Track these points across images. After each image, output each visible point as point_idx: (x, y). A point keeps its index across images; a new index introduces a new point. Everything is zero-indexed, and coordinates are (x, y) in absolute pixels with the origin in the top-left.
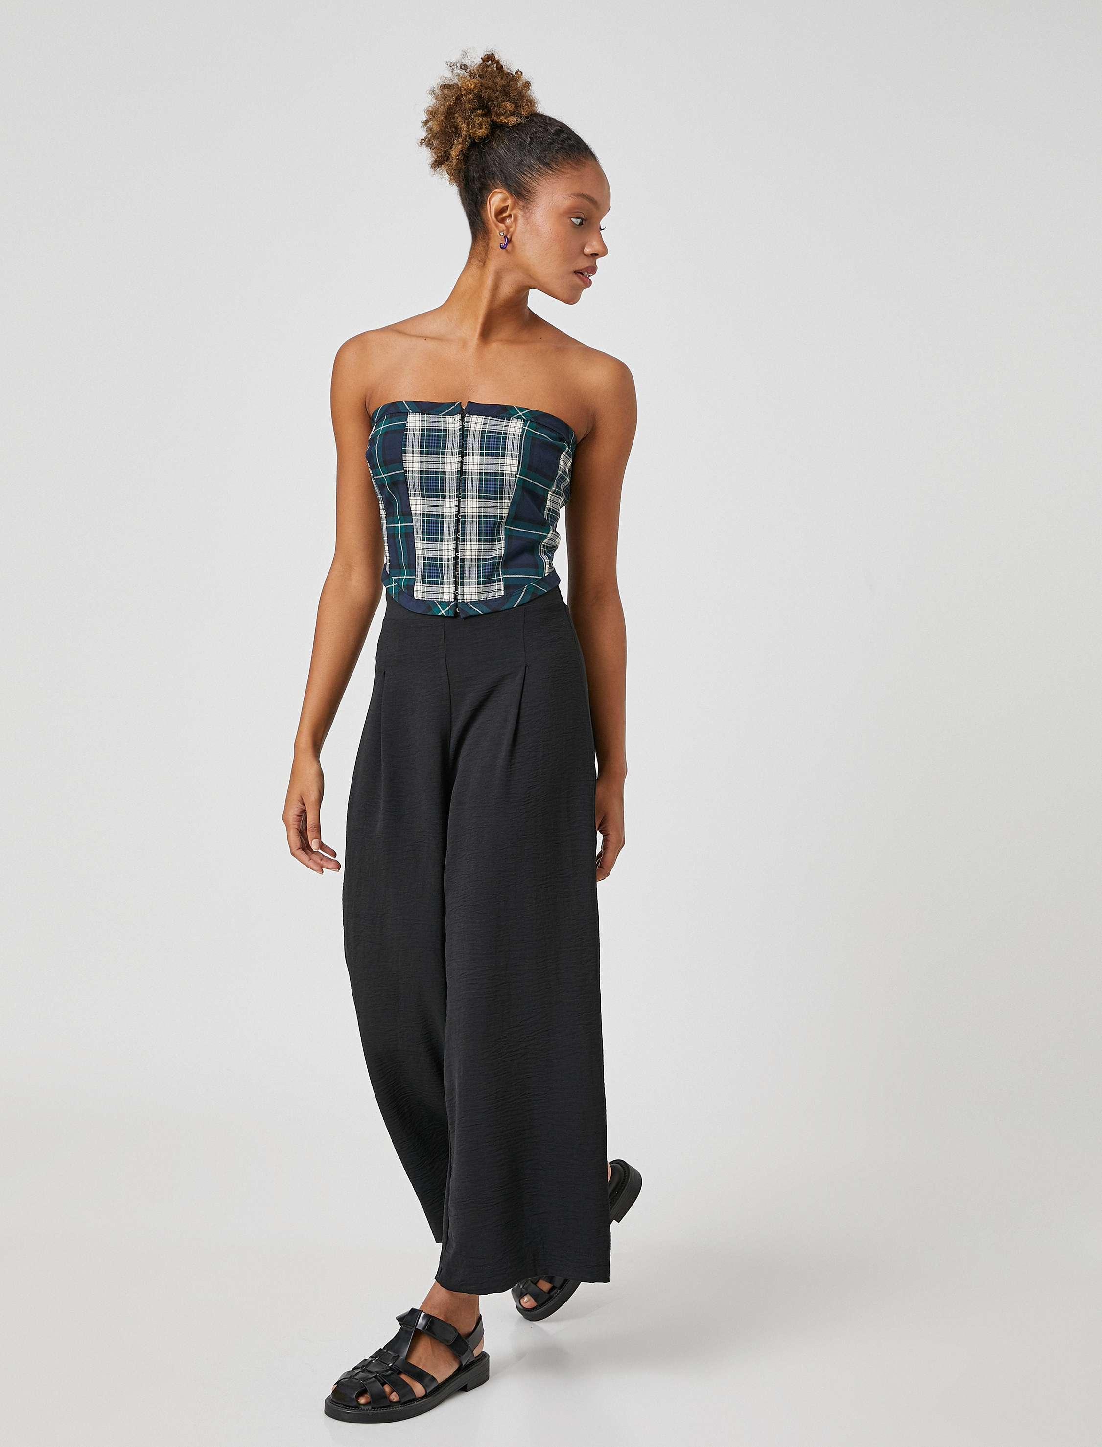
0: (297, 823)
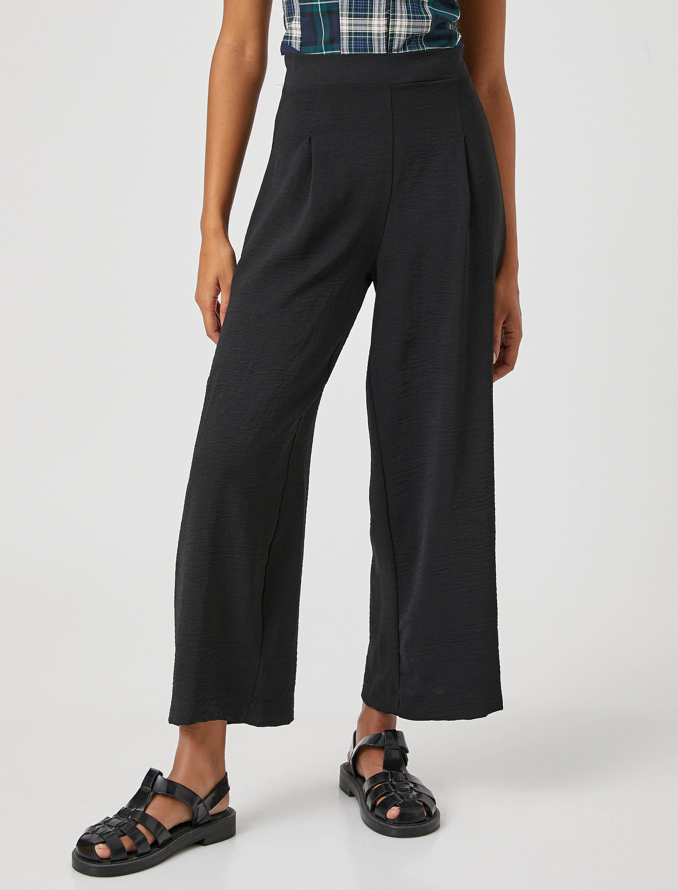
0: (212, 305)
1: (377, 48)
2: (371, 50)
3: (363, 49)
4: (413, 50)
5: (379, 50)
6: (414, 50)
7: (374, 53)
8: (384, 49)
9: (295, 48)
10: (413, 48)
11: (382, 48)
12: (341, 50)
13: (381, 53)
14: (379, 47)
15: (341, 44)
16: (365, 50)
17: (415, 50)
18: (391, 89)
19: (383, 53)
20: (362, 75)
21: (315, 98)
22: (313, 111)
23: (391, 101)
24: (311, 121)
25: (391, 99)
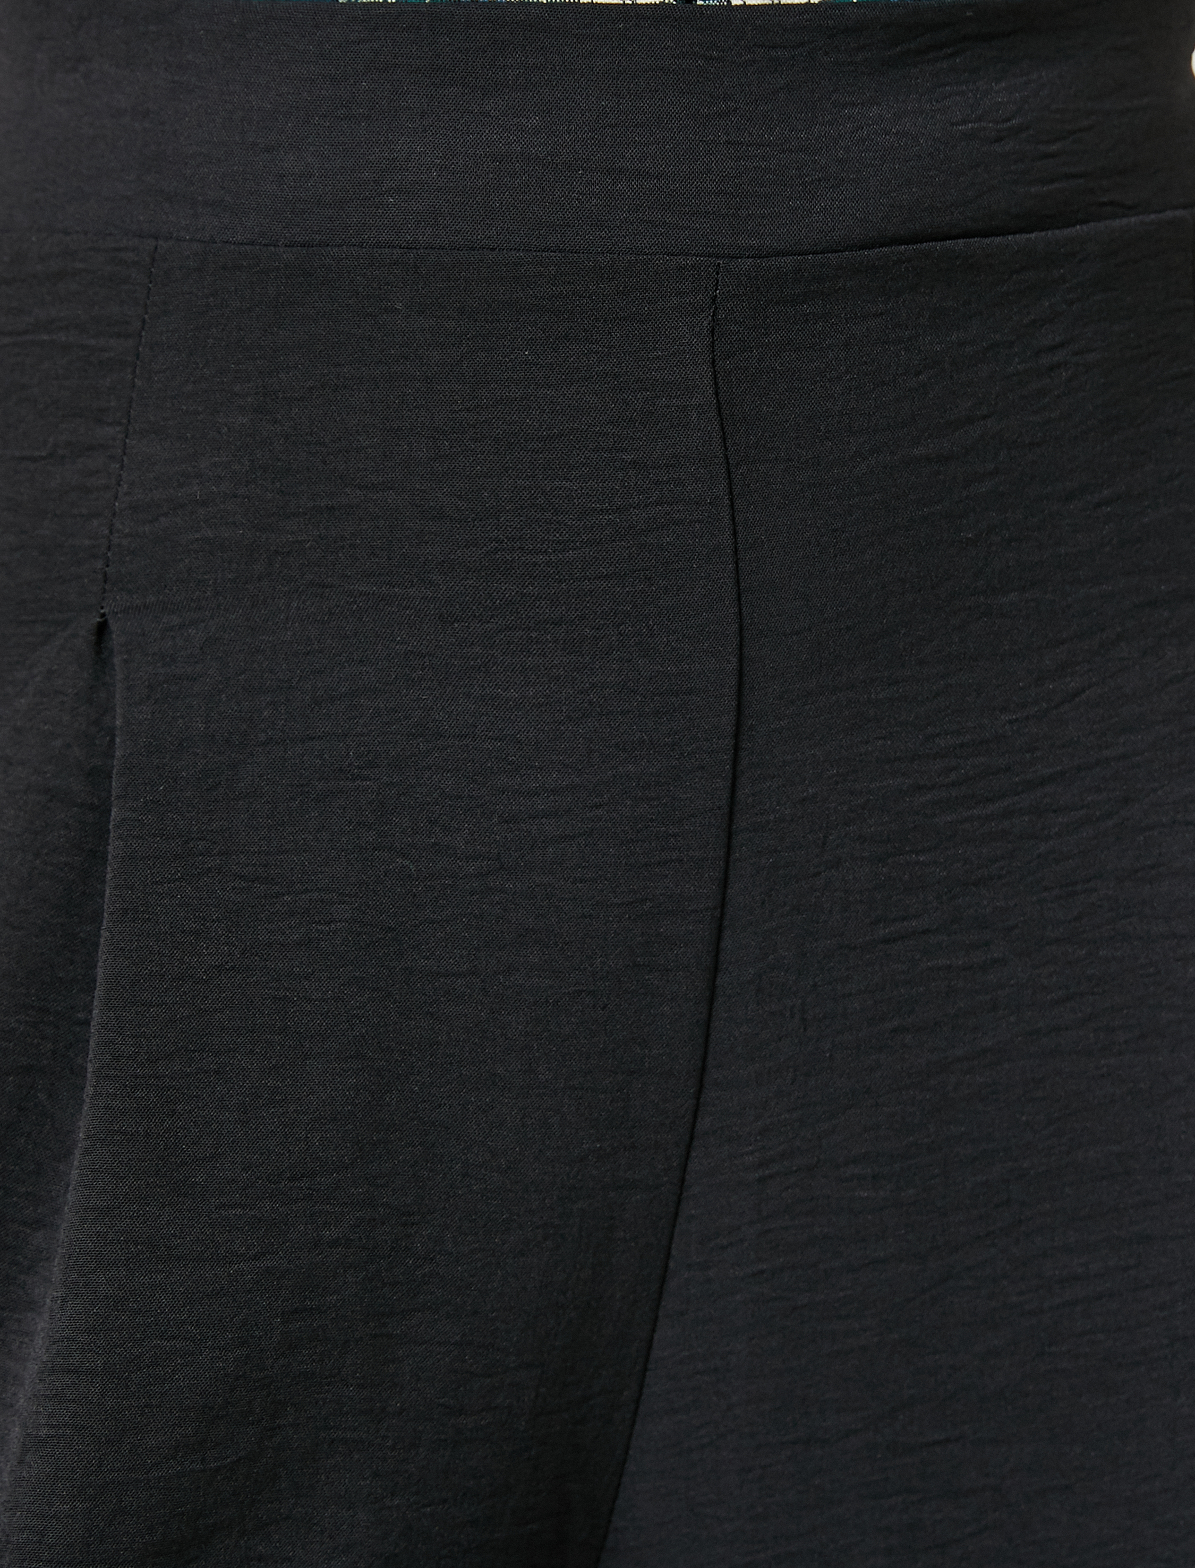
18: (714, 299)
20: (491, 175)
21: (143, 328)
22: (128, 430)
23: (717, 394)
24: (114, 505)
25: (715, 378)
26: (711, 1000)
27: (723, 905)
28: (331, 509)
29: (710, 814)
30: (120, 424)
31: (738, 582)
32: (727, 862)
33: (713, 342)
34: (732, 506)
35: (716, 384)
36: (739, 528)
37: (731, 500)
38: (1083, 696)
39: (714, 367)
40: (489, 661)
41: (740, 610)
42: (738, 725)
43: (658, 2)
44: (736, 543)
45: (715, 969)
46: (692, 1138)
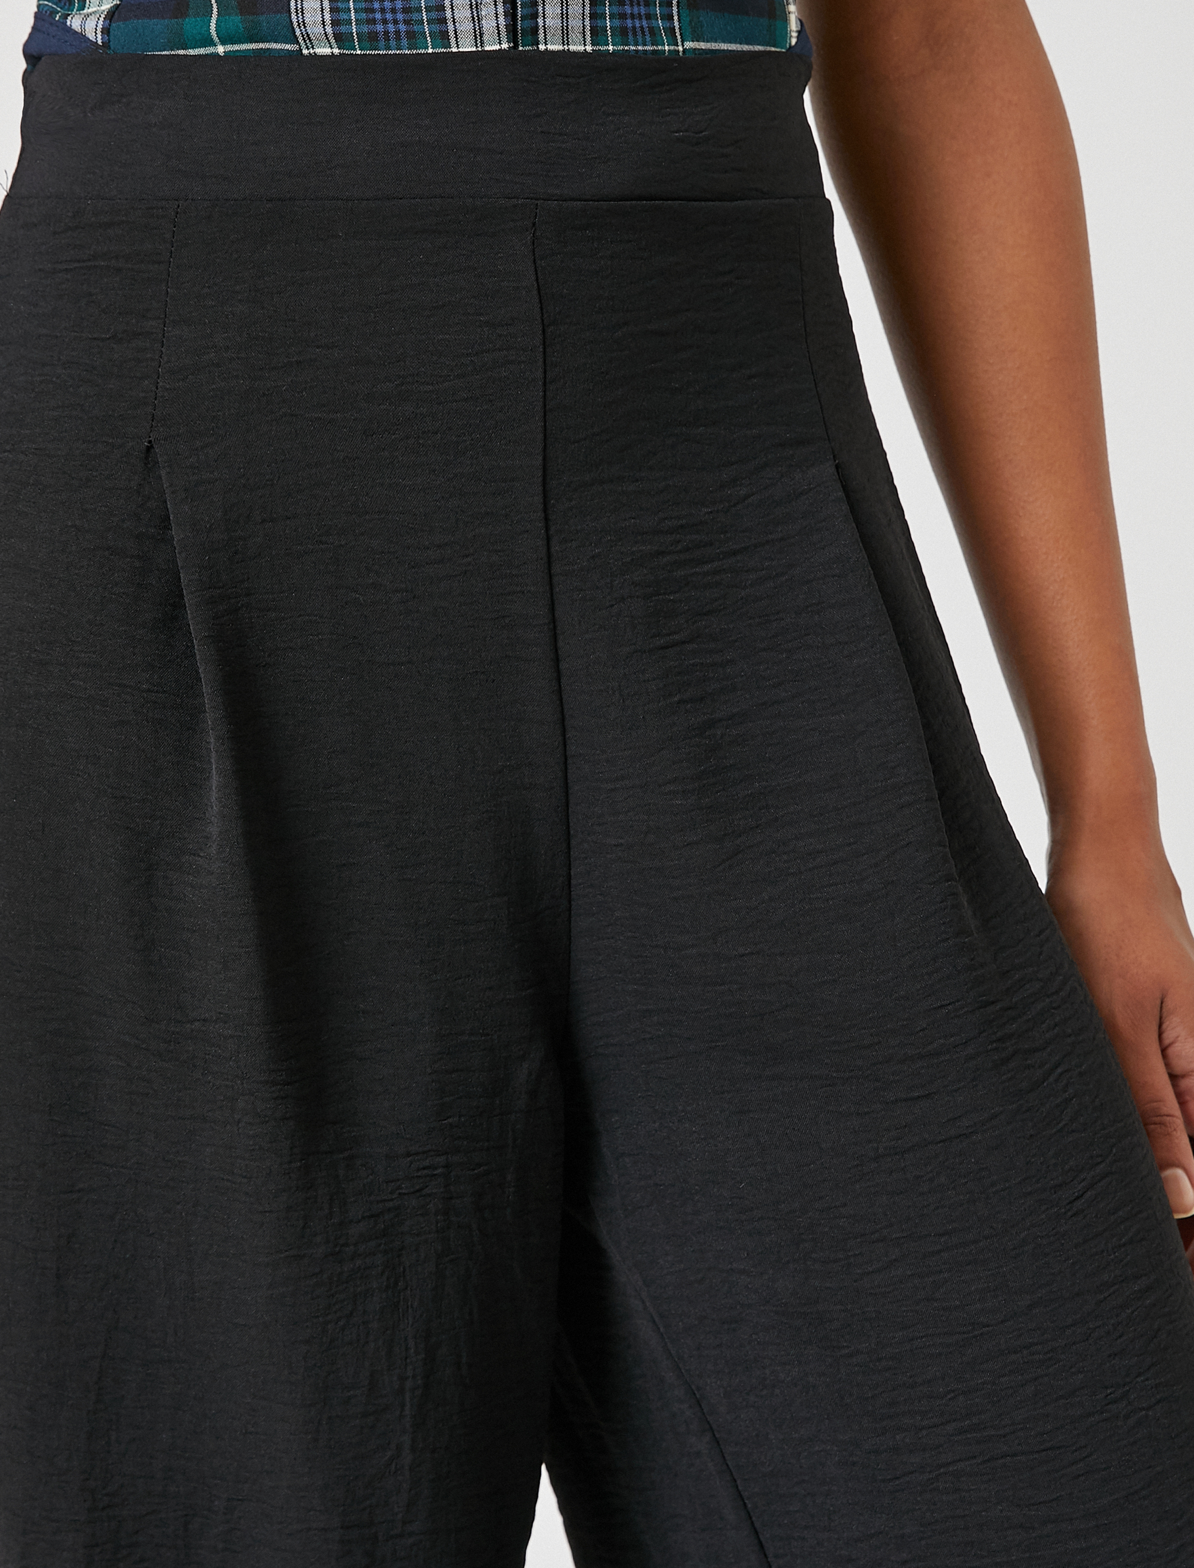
1: (466, 27)
2: (443, 38)
3: (403, 34)
4: (633, 48)
5: (479, 36)
6: (636, 44)
7: (454, 50)
8: (498, 27)
9: (78, 29)
10: (635, 34)
11: (488, 25)
12: (302, 42)
13: (487, 48)
14: (477, 19)
15: (293, 16)
16: (414, 38)
17: (640, 48)
18: (534, 224)
19: (497, 47)
20: (400, 155)
21: (171, 257)
22: (165, 322)
23: (537, 280)
24: (159, 370)
25: (536, 270)
26: (559, 679)
27: (554, 621)
28: (298, 363)
29: (536, 563)
30: (159, 318)
31: (545, 406)
32: (552, 595)
33: (534, 249)
34: (544, 353)
35: (537, 274)
36: (548, 368)
37: (544, 348)
38: (750, 500)
39: (535, 264)
40: (394, 460)
41: (545, 424)
42: (545, 503)
43: (497, 49)
44: (545, 377)
45: (557, 660)
46: (566, 759)
